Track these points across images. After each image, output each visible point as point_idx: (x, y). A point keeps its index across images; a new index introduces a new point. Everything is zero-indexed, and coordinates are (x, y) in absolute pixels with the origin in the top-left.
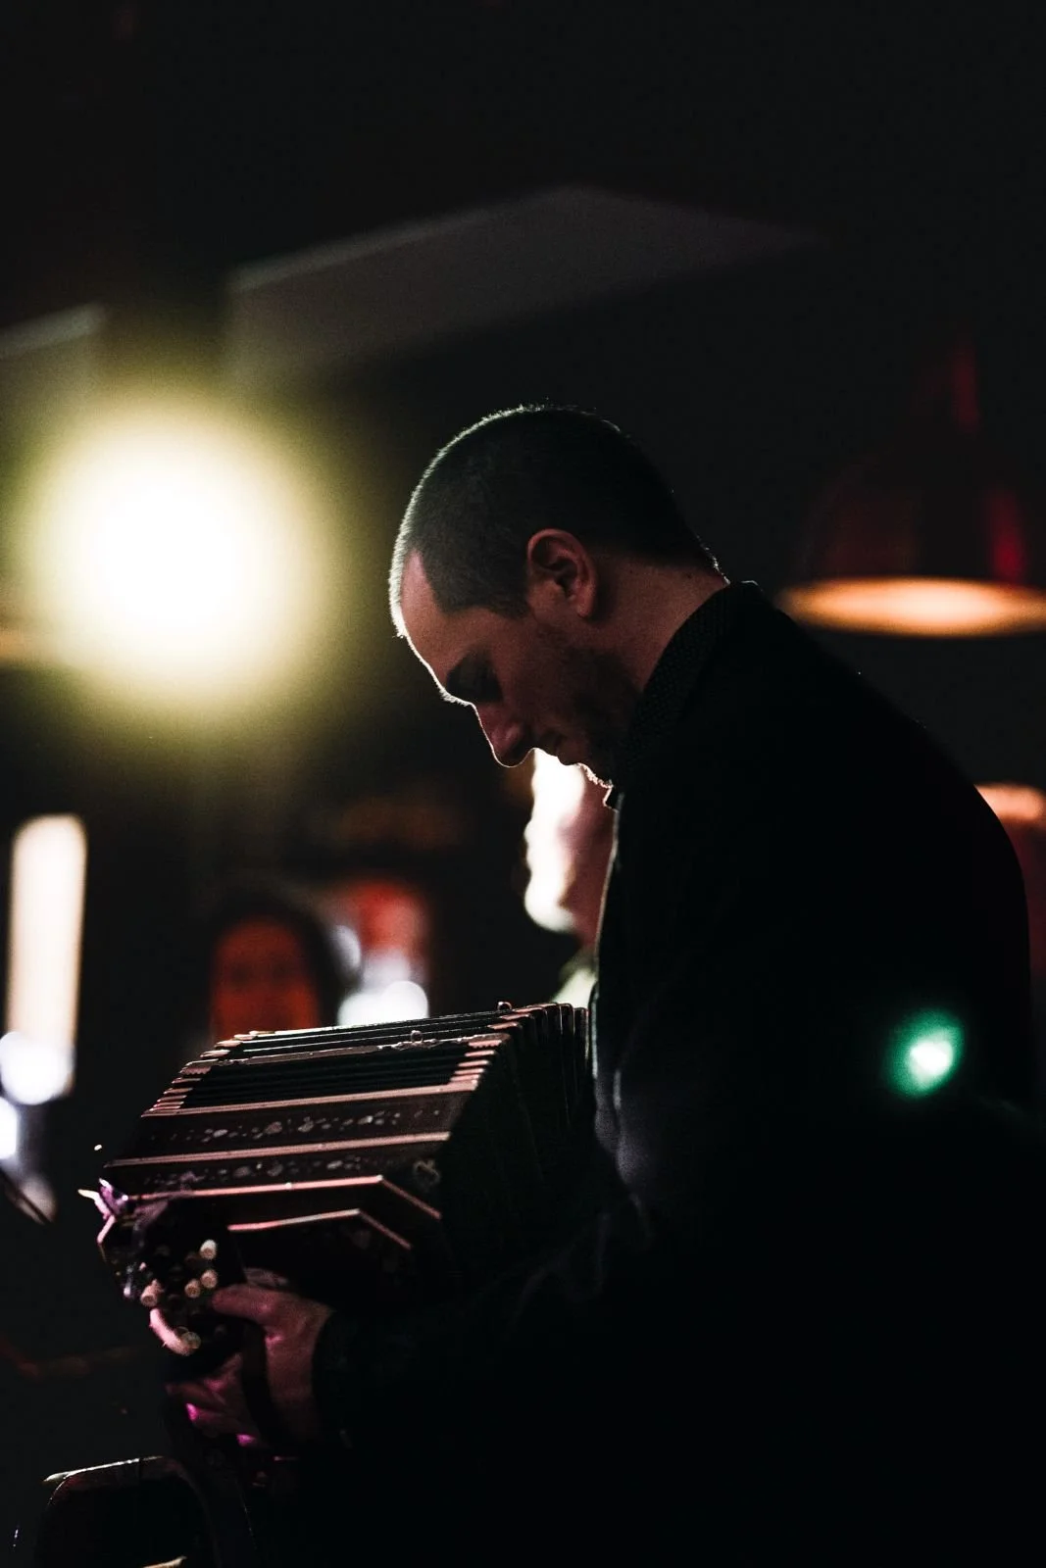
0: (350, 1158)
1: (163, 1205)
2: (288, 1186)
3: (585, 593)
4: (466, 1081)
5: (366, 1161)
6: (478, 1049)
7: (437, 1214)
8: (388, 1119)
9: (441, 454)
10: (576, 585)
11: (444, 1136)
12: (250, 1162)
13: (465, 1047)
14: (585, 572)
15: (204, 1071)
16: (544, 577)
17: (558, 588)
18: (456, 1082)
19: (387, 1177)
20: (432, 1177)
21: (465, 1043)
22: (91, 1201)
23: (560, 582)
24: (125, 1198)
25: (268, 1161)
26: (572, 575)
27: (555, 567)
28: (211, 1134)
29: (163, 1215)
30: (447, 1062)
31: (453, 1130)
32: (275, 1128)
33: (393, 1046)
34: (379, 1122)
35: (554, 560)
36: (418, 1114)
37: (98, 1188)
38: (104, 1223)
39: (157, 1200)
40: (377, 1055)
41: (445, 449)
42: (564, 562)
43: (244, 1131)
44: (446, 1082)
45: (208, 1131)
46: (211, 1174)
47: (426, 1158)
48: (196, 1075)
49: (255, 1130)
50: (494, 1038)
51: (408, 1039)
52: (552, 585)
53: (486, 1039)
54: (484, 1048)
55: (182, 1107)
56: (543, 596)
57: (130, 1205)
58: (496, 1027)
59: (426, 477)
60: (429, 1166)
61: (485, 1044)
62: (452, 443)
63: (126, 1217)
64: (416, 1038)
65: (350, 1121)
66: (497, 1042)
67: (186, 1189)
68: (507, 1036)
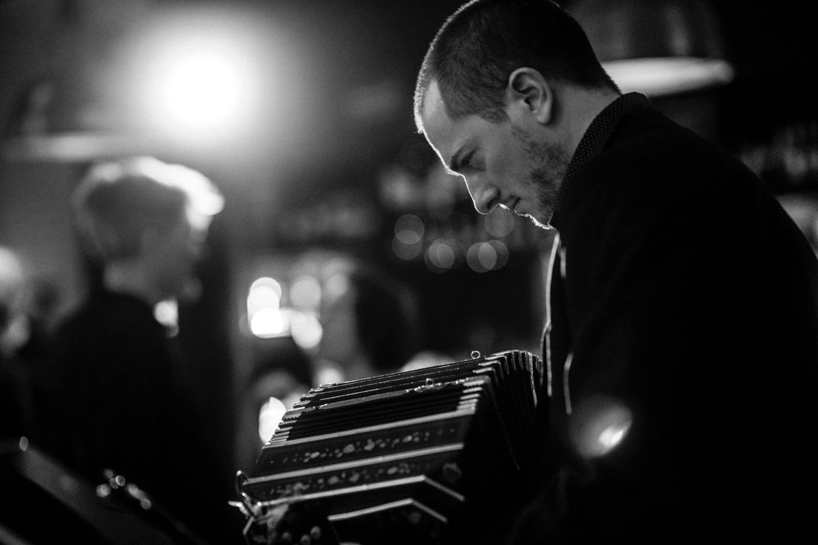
0: (402, 465)
1: (285, 508)
2: (364, 488)
3: (543, 109)
4: (468, 407)
5: (415, 466)
6: (470, 387)
7: (461, 498)
8: (422, 438)
9: (449, 20)
10: (537, 103)
11: (459, 446)
12: (338, 473)
13: (462, 387)
14: (545, 95)
15: (298, 415)
16: (517, 98)
17: (526, 105)
18: (462, 409)
19: (428, 475)
20: (456, 473)
21: (461, 385)
22: (238, 508)
23: (527, 101)
24: (259, 504)
25: (349, 471)
26: (534, 97)
27: (525, 92)
28: (309, 456)
29: (287, 514)
30: (452, 397)
31: (466, 441)
32: (350, 449)
33: (416, 389)
34: (417, 439)
35: (524, 88)
36: (440, 432)
37: (241, 499)
38: (247, 521)
39: (281, 504)
40: (406, 397)
41: (453, 16)
42: (531, 88)
43: (330, 452)
44: (454, 409)
45: (307, 454)
46: (312, 483)
47: (451, 461)
48: (292, 419)
49: (337, 451)
50: (479, 379)
51: (424, 384)
52: (522, 103)
53: (474, 380)
54: (474, 387)
55: (288, 439)
56: (516, 109)
57: (264, 510)
58: (478, 372)
59: (439, 34)
60: (453, 466)
61: (474, 383)
62: (457, 12)
63: (262, 517)
64: (430, 383)
65: (397, 441)
66: (481, 382)
67: (298, 494)
68: (487, 377)
